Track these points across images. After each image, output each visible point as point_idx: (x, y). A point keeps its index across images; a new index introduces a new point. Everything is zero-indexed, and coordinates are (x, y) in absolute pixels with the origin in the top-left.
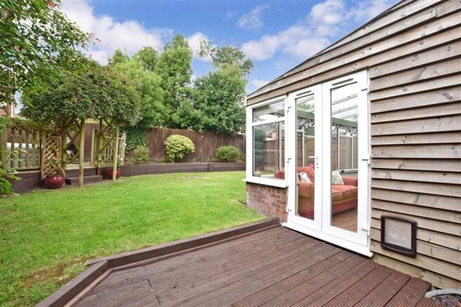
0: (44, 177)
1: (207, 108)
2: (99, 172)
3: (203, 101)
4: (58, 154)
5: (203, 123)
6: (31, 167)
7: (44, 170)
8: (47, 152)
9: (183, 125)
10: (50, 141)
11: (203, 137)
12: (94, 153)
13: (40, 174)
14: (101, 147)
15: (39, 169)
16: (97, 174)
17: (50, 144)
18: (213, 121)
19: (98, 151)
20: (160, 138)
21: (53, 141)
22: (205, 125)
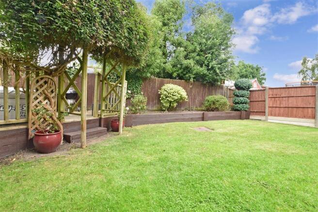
0: (32, 134)
1: (198, 58)
2: (102, 124)
3: (194, 51)
4: (53, 101)
5: (194, 72)
6: (14, 121)
7: (33, 123)
8: (36, 98)
9: (175, 75)
10: (42, 82)
11: (191, 87)
12: (97, 101)
13: (27, 129)
14: (104, 95)
15: (26, 123)
16: (100, 126)
17: (41, 86)
18: (203, 70)
19: (102, 99)
20: (153, 88)
21: (46, 82)
22: (196, 74)
